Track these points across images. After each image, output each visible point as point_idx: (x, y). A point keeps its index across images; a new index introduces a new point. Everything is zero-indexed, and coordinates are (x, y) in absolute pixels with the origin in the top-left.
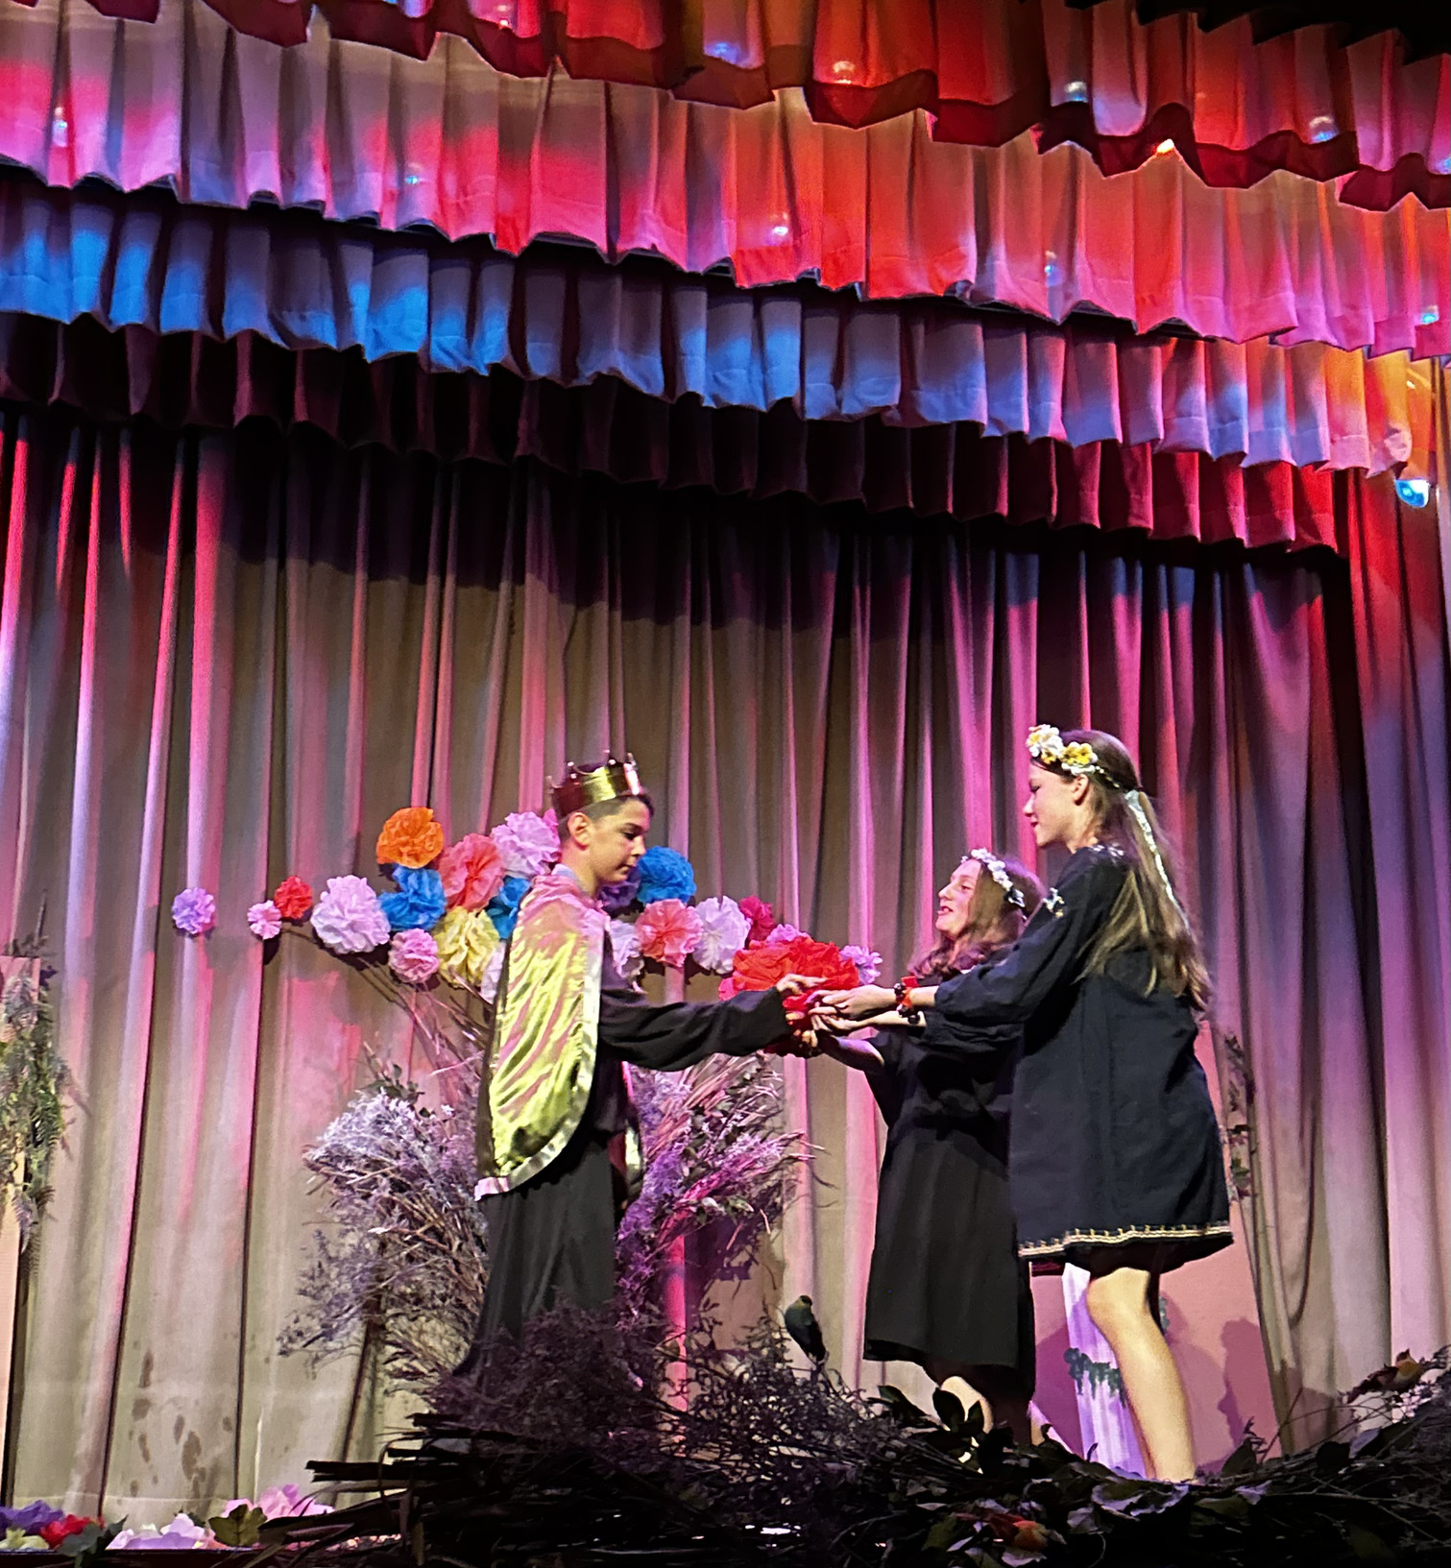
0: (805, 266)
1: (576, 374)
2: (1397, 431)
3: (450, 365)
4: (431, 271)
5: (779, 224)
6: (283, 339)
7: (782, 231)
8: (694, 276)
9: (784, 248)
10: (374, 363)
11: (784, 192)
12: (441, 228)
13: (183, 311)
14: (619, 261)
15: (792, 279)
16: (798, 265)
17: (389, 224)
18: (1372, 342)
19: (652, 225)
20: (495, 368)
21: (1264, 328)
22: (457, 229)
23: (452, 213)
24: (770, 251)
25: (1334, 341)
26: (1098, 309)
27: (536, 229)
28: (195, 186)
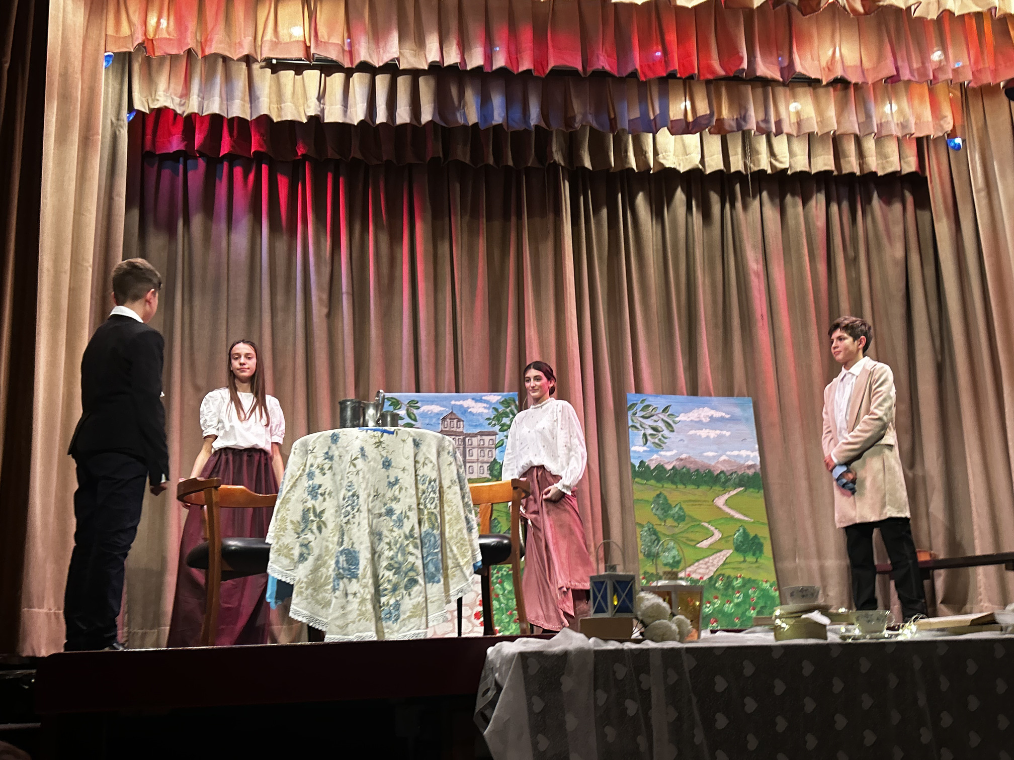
0: (670, 69)
1: (572, 127)
2: (946, 117)
3: (518, 126)
4: (506, 87)
5: (658, 52)
6: (446, 124)
7: (659, 54)
8: (621, 78)
9: (660, 61)
10: (487, 130)
11: (659, 37)
12: (509, 67)
13: (403, 116)
14: (588, 74)
15: (665, 75)
16: (667, 69)
17: (487, 69)
19: (602, 58)
20: (537, 127)
21: (881, 77)
22: (518, 69)
23: (514, 62)
24: (653, 64)
25: (914, 80)
26: (804, 75)
27: (551, 65)
28: (405, 61)
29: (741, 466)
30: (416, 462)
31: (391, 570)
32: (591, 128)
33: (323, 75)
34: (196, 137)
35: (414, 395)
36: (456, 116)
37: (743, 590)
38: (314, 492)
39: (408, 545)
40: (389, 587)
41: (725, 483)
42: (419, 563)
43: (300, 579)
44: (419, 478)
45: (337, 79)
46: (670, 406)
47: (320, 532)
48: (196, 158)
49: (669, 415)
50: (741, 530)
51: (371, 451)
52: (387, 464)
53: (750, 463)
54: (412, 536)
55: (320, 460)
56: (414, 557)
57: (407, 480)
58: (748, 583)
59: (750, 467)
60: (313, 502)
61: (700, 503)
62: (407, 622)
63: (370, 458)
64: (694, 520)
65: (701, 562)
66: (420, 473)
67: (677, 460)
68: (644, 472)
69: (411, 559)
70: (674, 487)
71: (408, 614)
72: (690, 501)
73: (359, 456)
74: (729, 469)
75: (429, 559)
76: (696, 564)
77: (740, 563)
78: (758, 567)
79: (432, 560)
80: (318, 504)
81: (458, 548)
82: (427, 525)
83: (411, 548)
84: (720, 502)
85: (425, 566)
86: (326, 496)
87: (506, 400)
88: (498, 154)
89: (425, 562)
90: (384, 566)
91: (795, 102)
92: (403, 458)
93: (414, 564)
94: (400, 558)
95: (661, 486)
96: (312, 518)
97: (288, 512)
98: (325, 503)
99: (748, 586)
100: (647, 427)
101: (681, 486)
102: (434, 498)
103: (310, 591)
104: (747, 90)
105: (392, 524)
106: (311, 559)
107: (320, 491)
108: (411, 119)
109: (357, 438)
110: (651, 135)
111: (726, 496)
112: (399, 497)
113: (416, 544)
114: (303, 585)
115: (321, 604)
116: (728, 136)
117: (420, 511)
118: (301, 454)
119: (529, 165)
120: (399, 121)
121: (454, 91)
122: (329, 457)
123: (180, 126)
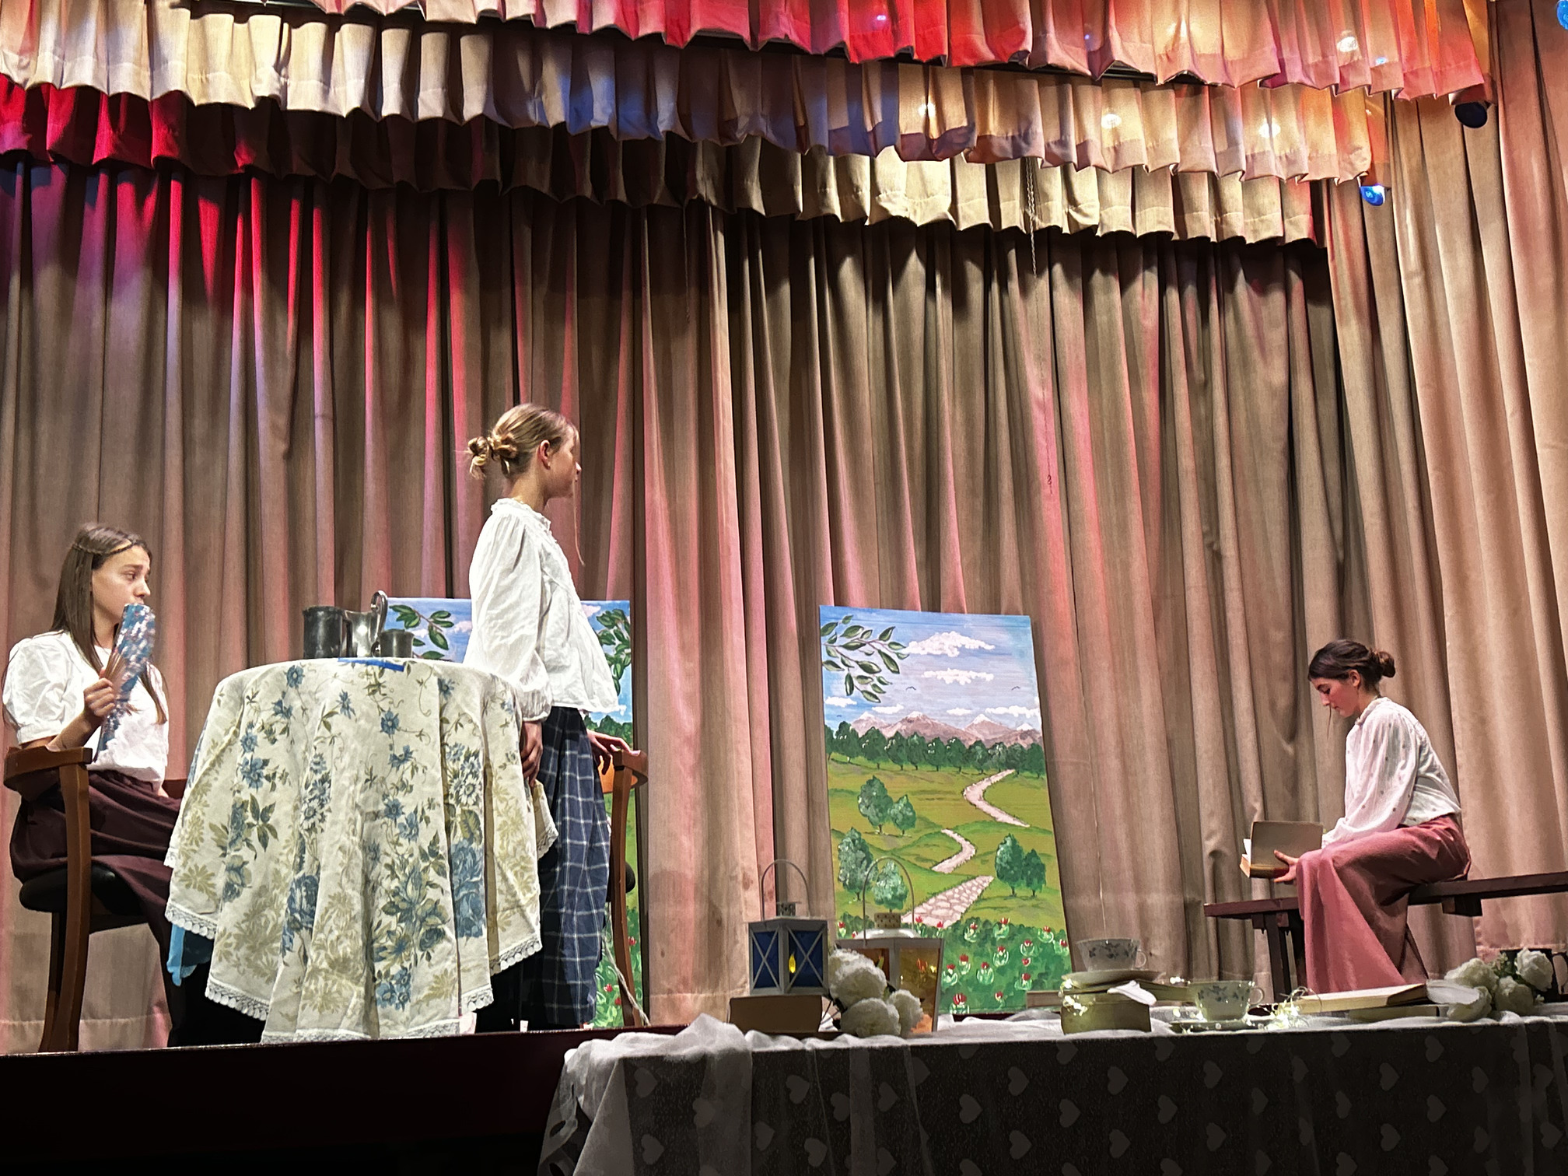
0: (902, 45)
1: (730, 138)
2: (1359, 148)
3: (635, 131)
4: (617, 62)
5: (881, 14)
6: (508, 122)
7: (882, 18)
8: (817, 56)
9: (884, 31)
10: (581, 136)
12: (622, 27)
13: (431, 103)
14: (760, 47)
15: (892, 55)
16: (896, 45)
17: (582, 29)
18: (1338, 81)
19: (784, 19)
20: (668, 134)
21: (1255, 75)
22: (637, 30)
23: (631, 18)
24: (873, 34)
25: (1309, 83)
26: (1127, 66)
27: (696, 27)
28: (436, 6)
29: (1010, 733)
30: (443, 721)
31: (392, 914)
32: (764, 141)
33: (286, 26)
34: (50, 126)
35: (442, 603)
36: (526, 109)
37: (1011, 945)
38: (254, 772)
39: (426, 869)
40: (390, 943)
41: (982, 762)
42: (447, 902)
43: (225, 930)
44: (447, 750)
45: (312, 34)
46: (893, 628)
47: (265, 845)
48: (49, 165)
49: (889, 645)
50: (1009, 843)
51: (360, 700)
52: (390, 724)
53: (1026, 727)
54: (434, 853)
55: (266, 716)
56: (438, 891)
57: (427, 753)
58: (1018, 932)
59: (1024, 735)
60: (253, 791)
61: (940, 796)
62: (424, 1005)
63: (358, 713)
64: (929, 824)
65: (940, 897)
66: (450, 740)
67: (901, 722)
68: (846, 742)
69: (432, 894)
70: (897, 767)
71: (426, 992)
72: (924, 792)
73: (338, 710)
74: (990, 737)
75: (461, 894)
76: (932, 901)
77: (1006, 898)
78: (1035, 906)
79: (467, 896)
80: (262, 795)
81: (516, 874)
82: (459, 832)
83: (432, 875)
84: (974, 793)
85: (456, 906)
86: (277, 780)
87: (608, 612)
88: (601, 181)
89: (456, 899)
90: (380, 906)
91: (1112, 112)
92: (419, 714)
93: (437, 903)
94: (411, 891)
95: (875, 766)
96: (250, 819)
97: (206, 809)
98: (275, 795)
99: (1018, 937)
100: (853, 664)
101: (909, 767)
102: (474, 786)
103: (243, 951)
104: (1031, 87)
105: (398, 831)
106: (246, 894)
107: (265, 772)
108: (445, 112)
109: (335, 676)
110: (867, 159)
111: (985, 784)
112: (411, 783)
113: (442, 867)
114: (232, 940)
115: (264, 975)
116: (998, 165)
117: (448, 807)
118: (232, 703)
119: (655, 202)
120: (423, 113)
121: (524, 65)
122: (283, 710)
123: (19, 104)
